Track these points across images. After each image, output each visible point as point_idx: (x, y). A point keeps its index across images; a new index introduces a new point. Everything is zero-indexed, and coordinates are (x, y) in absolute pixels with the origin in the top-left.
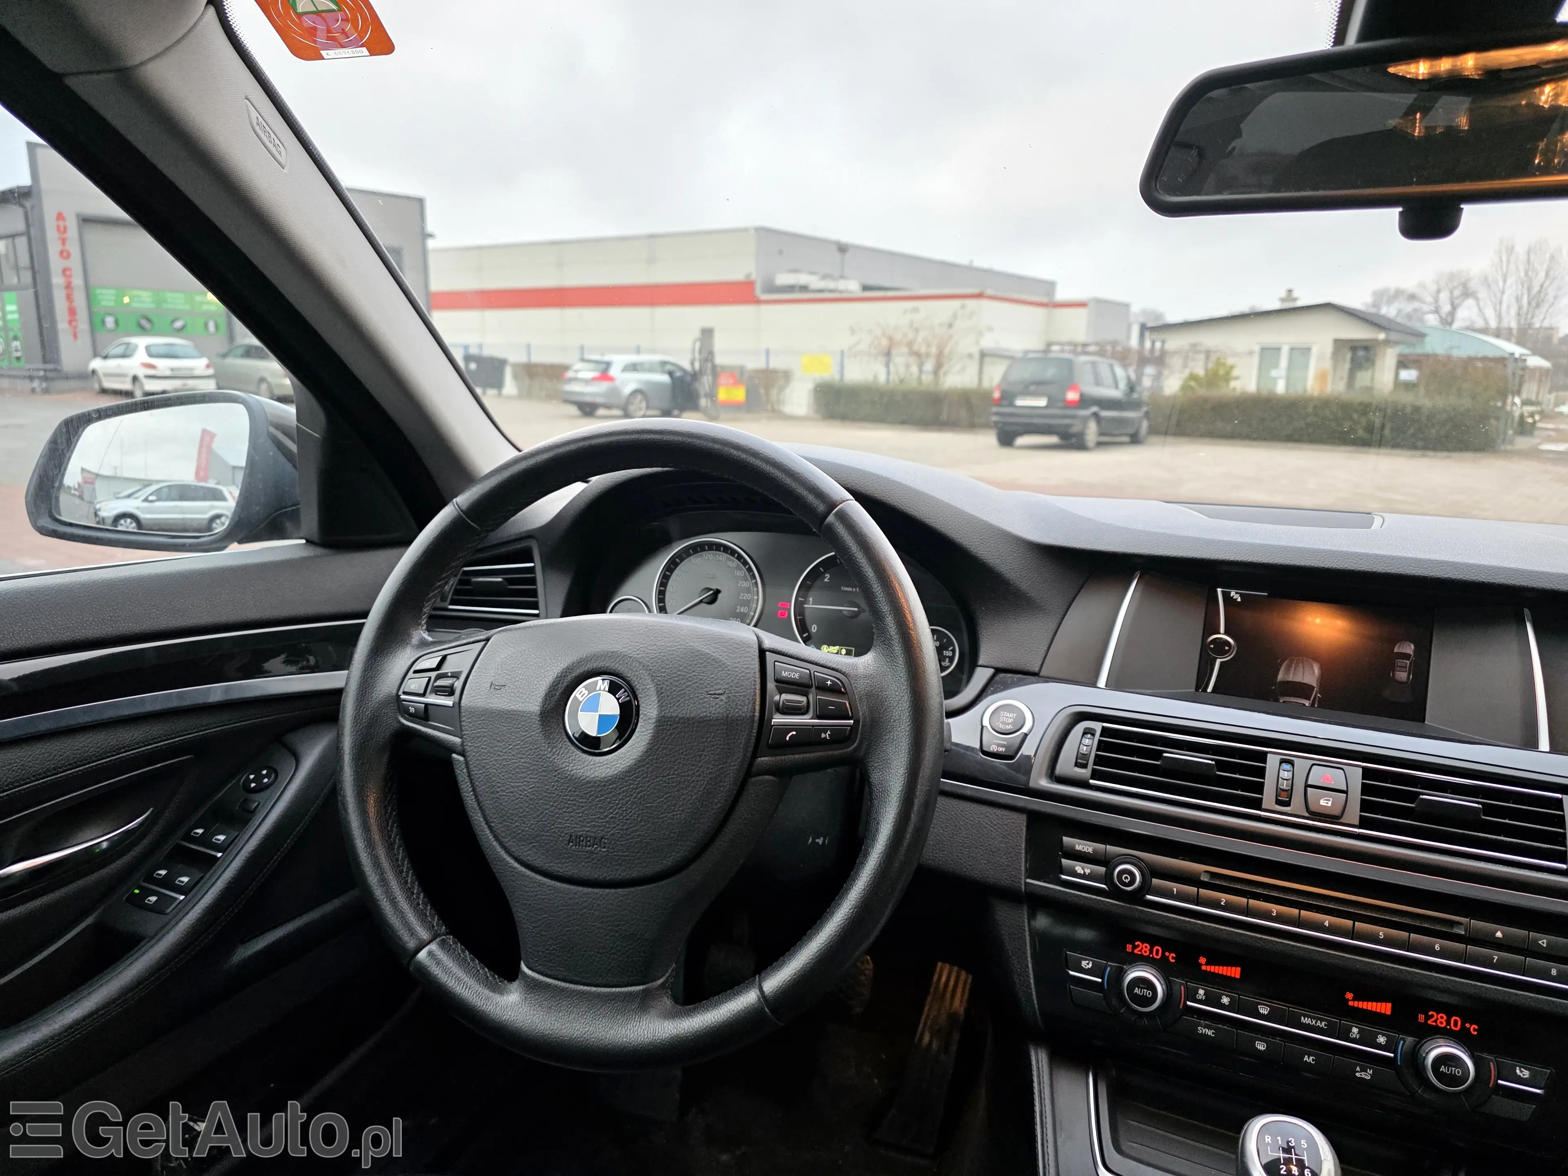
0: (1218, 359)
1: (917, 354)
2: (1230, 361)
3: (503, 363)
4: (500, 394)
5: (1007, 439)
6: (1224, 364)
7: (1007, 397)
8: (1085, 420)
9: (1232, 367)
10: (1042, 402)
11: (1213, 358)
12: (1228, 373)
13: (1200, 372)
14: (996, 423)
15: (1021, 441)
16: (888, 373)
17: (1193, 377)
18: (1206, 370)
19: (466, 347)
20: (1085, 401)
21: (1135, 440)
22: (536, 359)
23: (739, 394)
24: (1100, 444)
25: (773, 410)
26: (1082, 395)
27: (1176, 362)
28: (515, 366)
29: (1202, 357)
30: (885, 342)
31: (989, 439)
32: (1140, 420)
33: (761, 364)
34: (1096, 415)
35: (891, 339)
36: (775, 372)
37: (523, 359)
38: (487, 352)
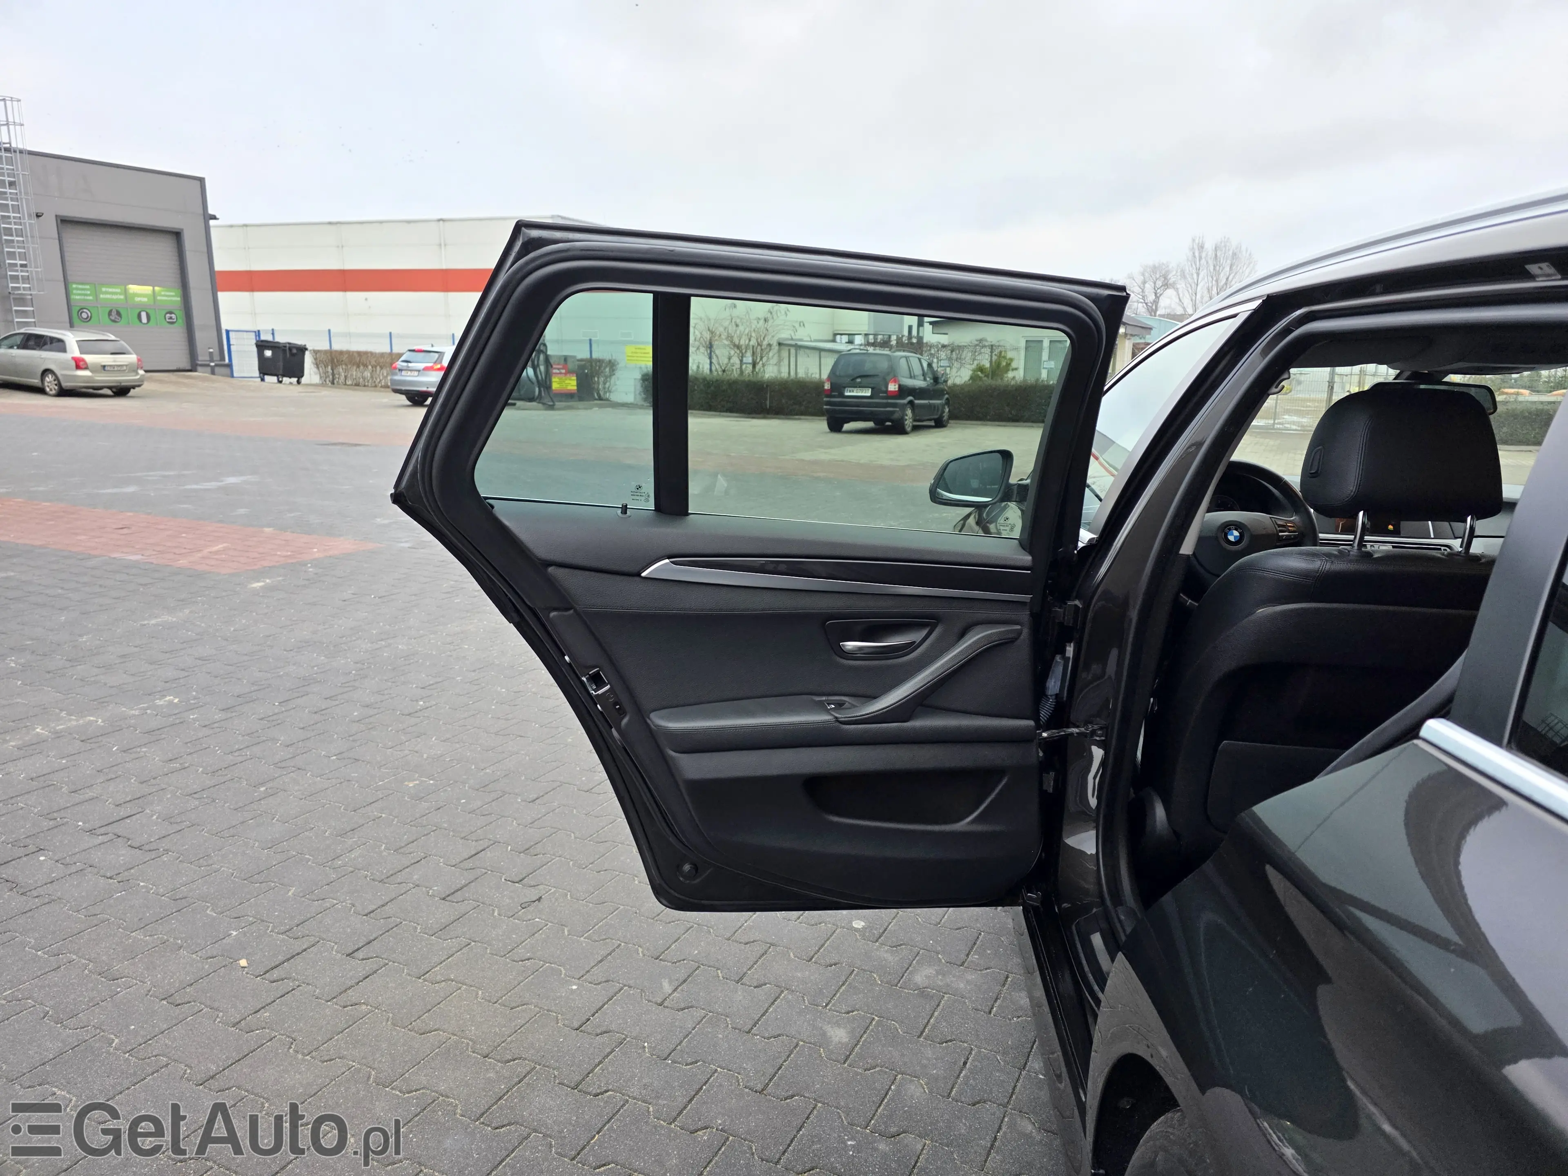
0: (1001, 352)
1: (738, 347)
2: (1010, 355)
3: (302, 350)
4: (299, 382)
5: (835, 426)
6: (1005, 357)
7: (837, 388)
8: (903, 407)
9: (1011, 360)
10: (868, 393)
11: (996, 352)
12: (1008, 365)
13: (987, 365)
14: (827, 410)
15: (847, 427)
16: (711, 363)
17: (981, 369)
18: (991, 362)
19: (258, 333)
20: (904, 391)
21: (939, 424)
22: (339, 345)
23: (571, 384)
24: (916, 428)
25: (600, 399)
26: (900, 386)
27: (967, 355)
28: (316, 352)
29: (988, 351)
30: (707, 336)
31: (822, 425)
32: (943, 406)
33: (585, 355)
34: (911, 402)
35: (712, 332)
36: (600, 361)
37: (324, 346)
38: (281, 339)
